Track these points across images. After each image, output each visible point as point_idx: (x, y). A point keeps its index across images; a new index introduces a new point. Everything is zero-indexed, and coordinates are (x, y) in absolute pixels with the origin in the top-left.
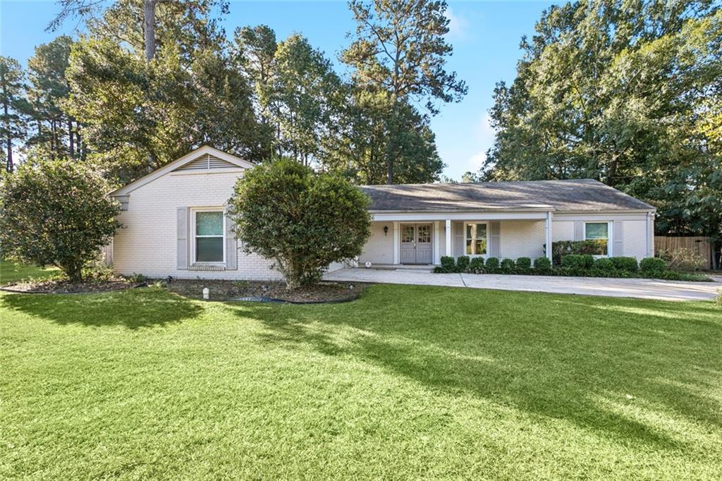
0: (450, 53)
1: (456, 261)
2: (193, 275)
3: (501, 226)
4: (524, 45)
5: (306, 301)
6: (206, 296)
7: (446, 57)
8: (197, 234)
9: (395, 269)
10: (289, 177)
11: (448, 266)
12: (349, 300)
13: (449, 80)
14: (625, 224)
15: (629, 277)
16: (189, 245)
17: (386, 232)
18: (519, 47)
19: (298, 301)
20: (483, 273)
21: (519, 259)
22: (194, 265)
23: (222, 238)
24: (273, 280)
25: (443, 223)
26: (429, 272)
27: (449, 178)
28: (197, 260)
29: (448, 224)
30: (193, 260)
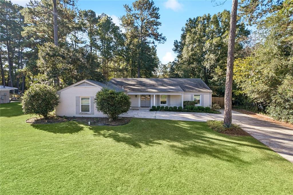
0: (160, 25)
1: (156, 107)
2: (81, 116)
3: (171, 97)
4: (183, 30)
5: (115, 124)
6: (89, 124)
7: (159, 27)
8: (82, 104)
9: (138, 109)
10: (111, 95)
11: (154, 109)
12: (125, 124)
13: (160, 36)
14: (204, 95)
15: (201, 112)
16: (79, 107)
17: (136, 97)
18: (181, 30)
19: (113, 125)
20: (164, 111)
21: (174, 107)
22: (81, 113)
23: (89, 105)
24: (104, 117)
25: (153, 95)
26: (148, 110)
27: (163, 64)
28: (82, 111)
29: (154, 96)
30: (80, 111)
